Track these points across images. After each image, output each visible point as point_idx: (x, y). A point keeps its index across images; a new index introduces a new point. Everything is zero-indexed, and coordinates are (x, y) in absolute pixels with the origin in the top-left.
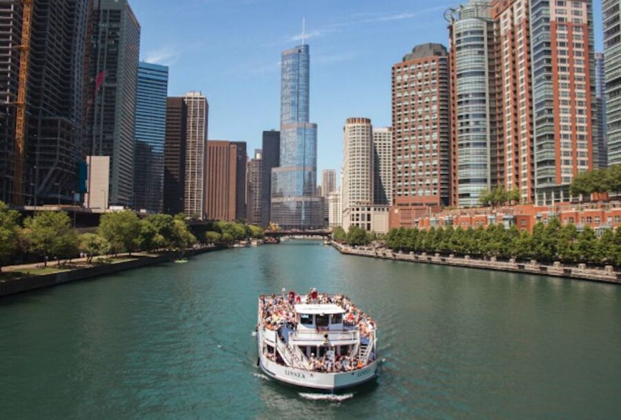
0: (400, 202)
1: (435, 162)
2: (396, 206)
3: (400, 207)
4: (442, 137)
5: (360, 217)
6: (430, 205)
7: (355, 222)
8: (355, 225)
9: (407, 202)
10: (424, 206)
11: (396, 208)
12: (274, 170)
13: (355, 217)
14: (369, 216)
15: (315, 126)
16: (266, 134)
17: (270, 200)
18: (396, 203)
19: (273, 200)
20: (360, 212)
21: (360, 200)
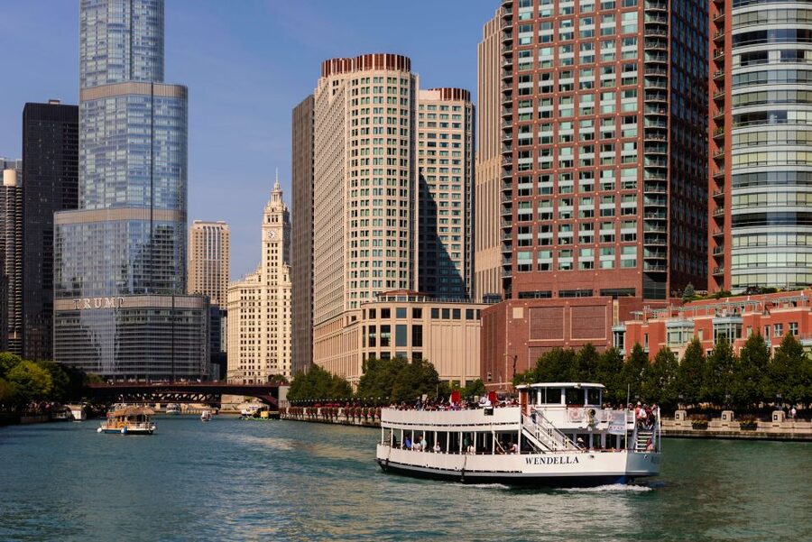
0: (524, 289)
1: (630, 175)
2: (515, 298)
3: (527, 302)
4: (649, 104)
5: (392, 335)
6: (615, 295)
7: (378, 349)
8: (378, 356)
9: (545, 289)
10: (596, 296)
11: (516, 304)
12: (62, 218)
13: (378, 335)
14: (417, 331)
15: (183, 92)
16: (34, 114)
17: (49, 306)
18: (515, 290)
19: (61, 305)
20: (393, 321)
21: (384, 289)
